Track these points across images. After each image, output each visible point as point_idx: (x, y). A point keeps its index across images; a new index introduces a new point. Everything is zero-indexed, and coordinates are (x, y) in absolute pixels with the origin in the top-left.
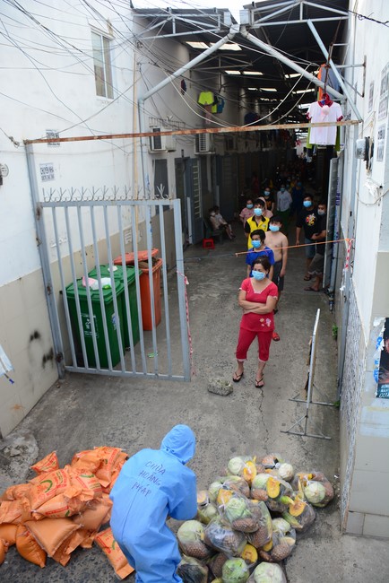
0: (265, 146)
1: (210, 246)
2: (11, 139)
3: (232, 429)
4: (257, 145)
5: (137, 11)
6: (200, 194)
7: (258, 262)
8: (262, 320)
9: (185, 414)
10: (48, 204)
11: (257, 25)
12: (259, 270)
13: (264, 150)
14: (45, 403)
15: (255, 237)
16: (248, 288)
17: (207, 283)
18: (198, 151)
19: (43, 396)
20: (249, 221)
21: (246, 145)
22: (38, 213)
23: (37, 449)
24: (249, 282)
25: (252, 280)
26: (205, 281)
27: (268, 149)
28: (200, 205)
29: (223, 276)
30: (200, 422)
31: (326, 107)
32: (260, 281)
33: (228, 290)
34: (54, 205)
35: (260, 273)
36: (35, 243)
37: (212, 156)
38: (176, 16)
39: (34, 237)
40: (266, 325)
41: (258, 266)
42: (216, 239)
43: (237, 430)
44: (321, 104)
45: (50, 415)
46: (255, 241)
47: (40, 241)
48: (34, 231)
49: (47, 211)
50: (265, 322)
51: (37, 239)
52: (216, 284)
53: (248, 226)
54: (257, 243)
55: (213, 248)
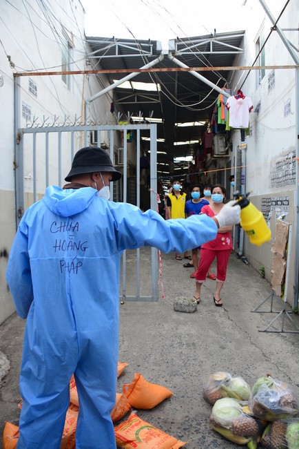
2: (9, 57)
3: (212, 333)
5: (87, 38)
8: (223, 239)
9: (161, 326)
10: (29, 130)
11: (179, 53)
12: (219, 193)
14: (9, 326)
18: (117, 164)
19: (6, 320)
22: (18, 139)
23: (8, 362)
30: (179, 331)
31: (240, 99)
34: (35, 131)
36: (12, 166)
38: (118, 44)
39: (12, 161)
40: (227, 243)
43: (217, 333)
44: (237, 98)
45: (17, 334)
47: (17, 166)
48: (13, 154)
49: (27, 138)
50: (225, 241)
51: (14, 163)
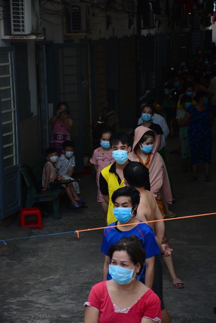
0: (148, 26)
1: (34, 223)
4: (130, 23)
6: (13, 120)
7: (121, 248)
12: (123, 264)
13: (144, 32)
15: (122, 199)
16: (101, 301)
17: (25, 298)
18: (8, 31)
20: (105, 172)
21: (108, 23)
24: (105, 289)
25: (110, 286)
26: (20, 294)
27: (152, 32)
28: (14, 143)
29: (58, 283)
32: (124, 287)
33: (66, 311)
35: (124, 269)
37: (38, 44)
41: (121, 255)
42: (46, 209)
46: (121, 209)
52: (43, 300)
53: (104, 183)
54: (126, 211)
55: (41, 228)
